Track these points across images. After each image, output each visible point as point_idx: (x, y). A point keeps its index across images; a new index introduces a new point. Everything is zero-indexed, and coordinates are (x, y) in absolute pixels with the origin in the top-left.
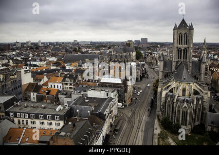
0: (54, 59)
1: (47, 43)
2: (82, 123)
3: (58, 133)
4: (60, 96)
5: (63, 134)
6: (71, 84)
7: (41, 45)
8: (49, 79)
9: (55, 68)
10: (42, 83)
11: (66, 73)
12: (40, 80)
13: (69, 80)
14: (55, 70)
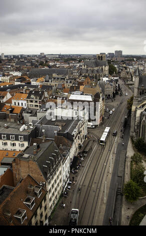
0: (18, 74)
1: (11, 56)
2: (48, 144)
3: (21, 155)
4: (24, 114)
5: (26, 156)
6: (36, 102)
7: (4, 59)
8: (12, 95)
9: (19, 83)
10: (5, 100)
11: (32, 89)
12: (3, 97)
13: (34, 98)
14: (19, 86)
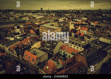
0: (86, 19)
1: (83, 10)
3: (80, 53)
4: (85, 37)
5: (82, 54)
6: (91, 32)
7: (80, 11)
8: (81, 28)
9: (85, 23)
10: (78, 29)
11: (90, 26)
12: (77, 28)
13: (91, 31)
14: (85, 24)
